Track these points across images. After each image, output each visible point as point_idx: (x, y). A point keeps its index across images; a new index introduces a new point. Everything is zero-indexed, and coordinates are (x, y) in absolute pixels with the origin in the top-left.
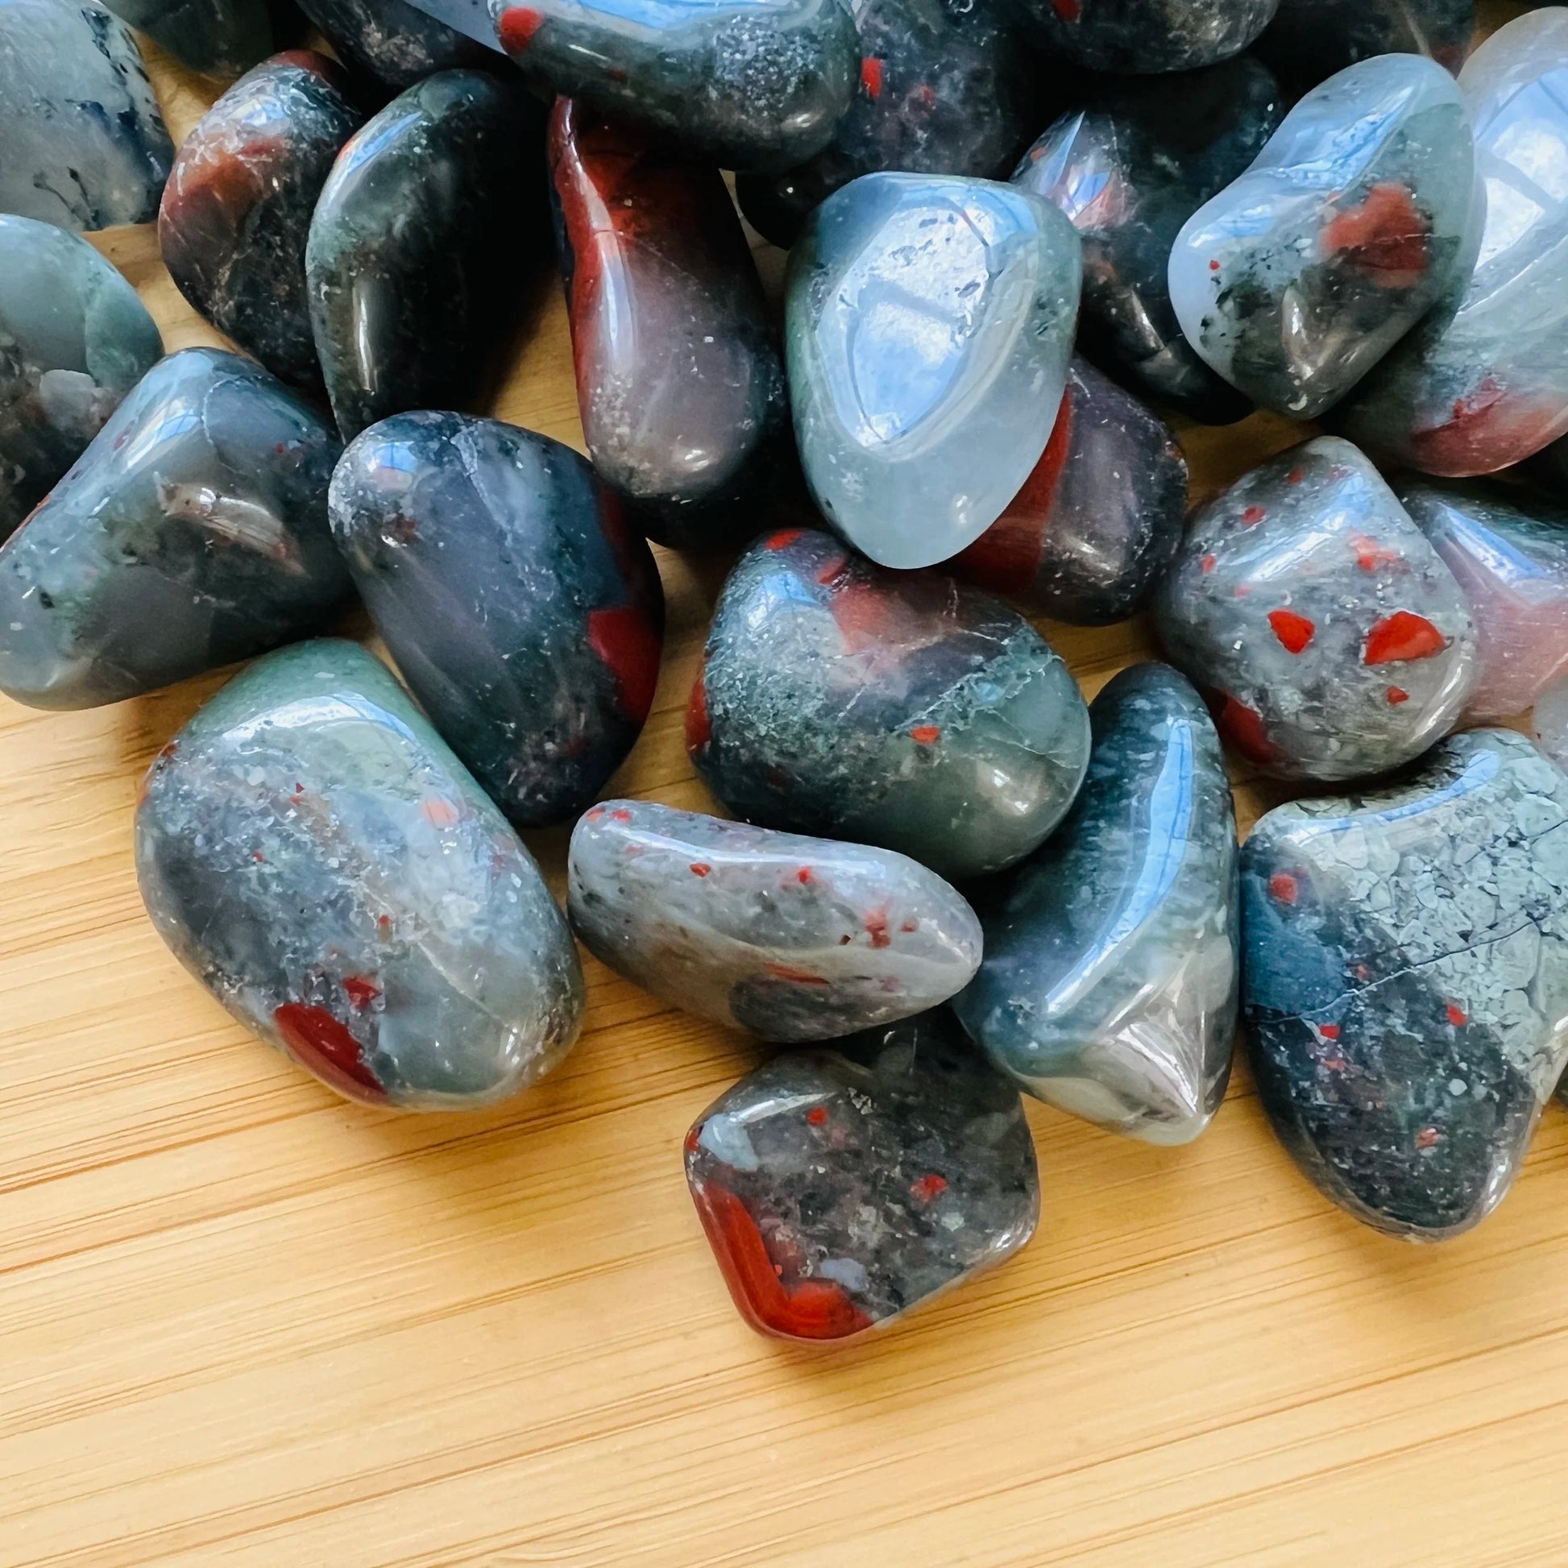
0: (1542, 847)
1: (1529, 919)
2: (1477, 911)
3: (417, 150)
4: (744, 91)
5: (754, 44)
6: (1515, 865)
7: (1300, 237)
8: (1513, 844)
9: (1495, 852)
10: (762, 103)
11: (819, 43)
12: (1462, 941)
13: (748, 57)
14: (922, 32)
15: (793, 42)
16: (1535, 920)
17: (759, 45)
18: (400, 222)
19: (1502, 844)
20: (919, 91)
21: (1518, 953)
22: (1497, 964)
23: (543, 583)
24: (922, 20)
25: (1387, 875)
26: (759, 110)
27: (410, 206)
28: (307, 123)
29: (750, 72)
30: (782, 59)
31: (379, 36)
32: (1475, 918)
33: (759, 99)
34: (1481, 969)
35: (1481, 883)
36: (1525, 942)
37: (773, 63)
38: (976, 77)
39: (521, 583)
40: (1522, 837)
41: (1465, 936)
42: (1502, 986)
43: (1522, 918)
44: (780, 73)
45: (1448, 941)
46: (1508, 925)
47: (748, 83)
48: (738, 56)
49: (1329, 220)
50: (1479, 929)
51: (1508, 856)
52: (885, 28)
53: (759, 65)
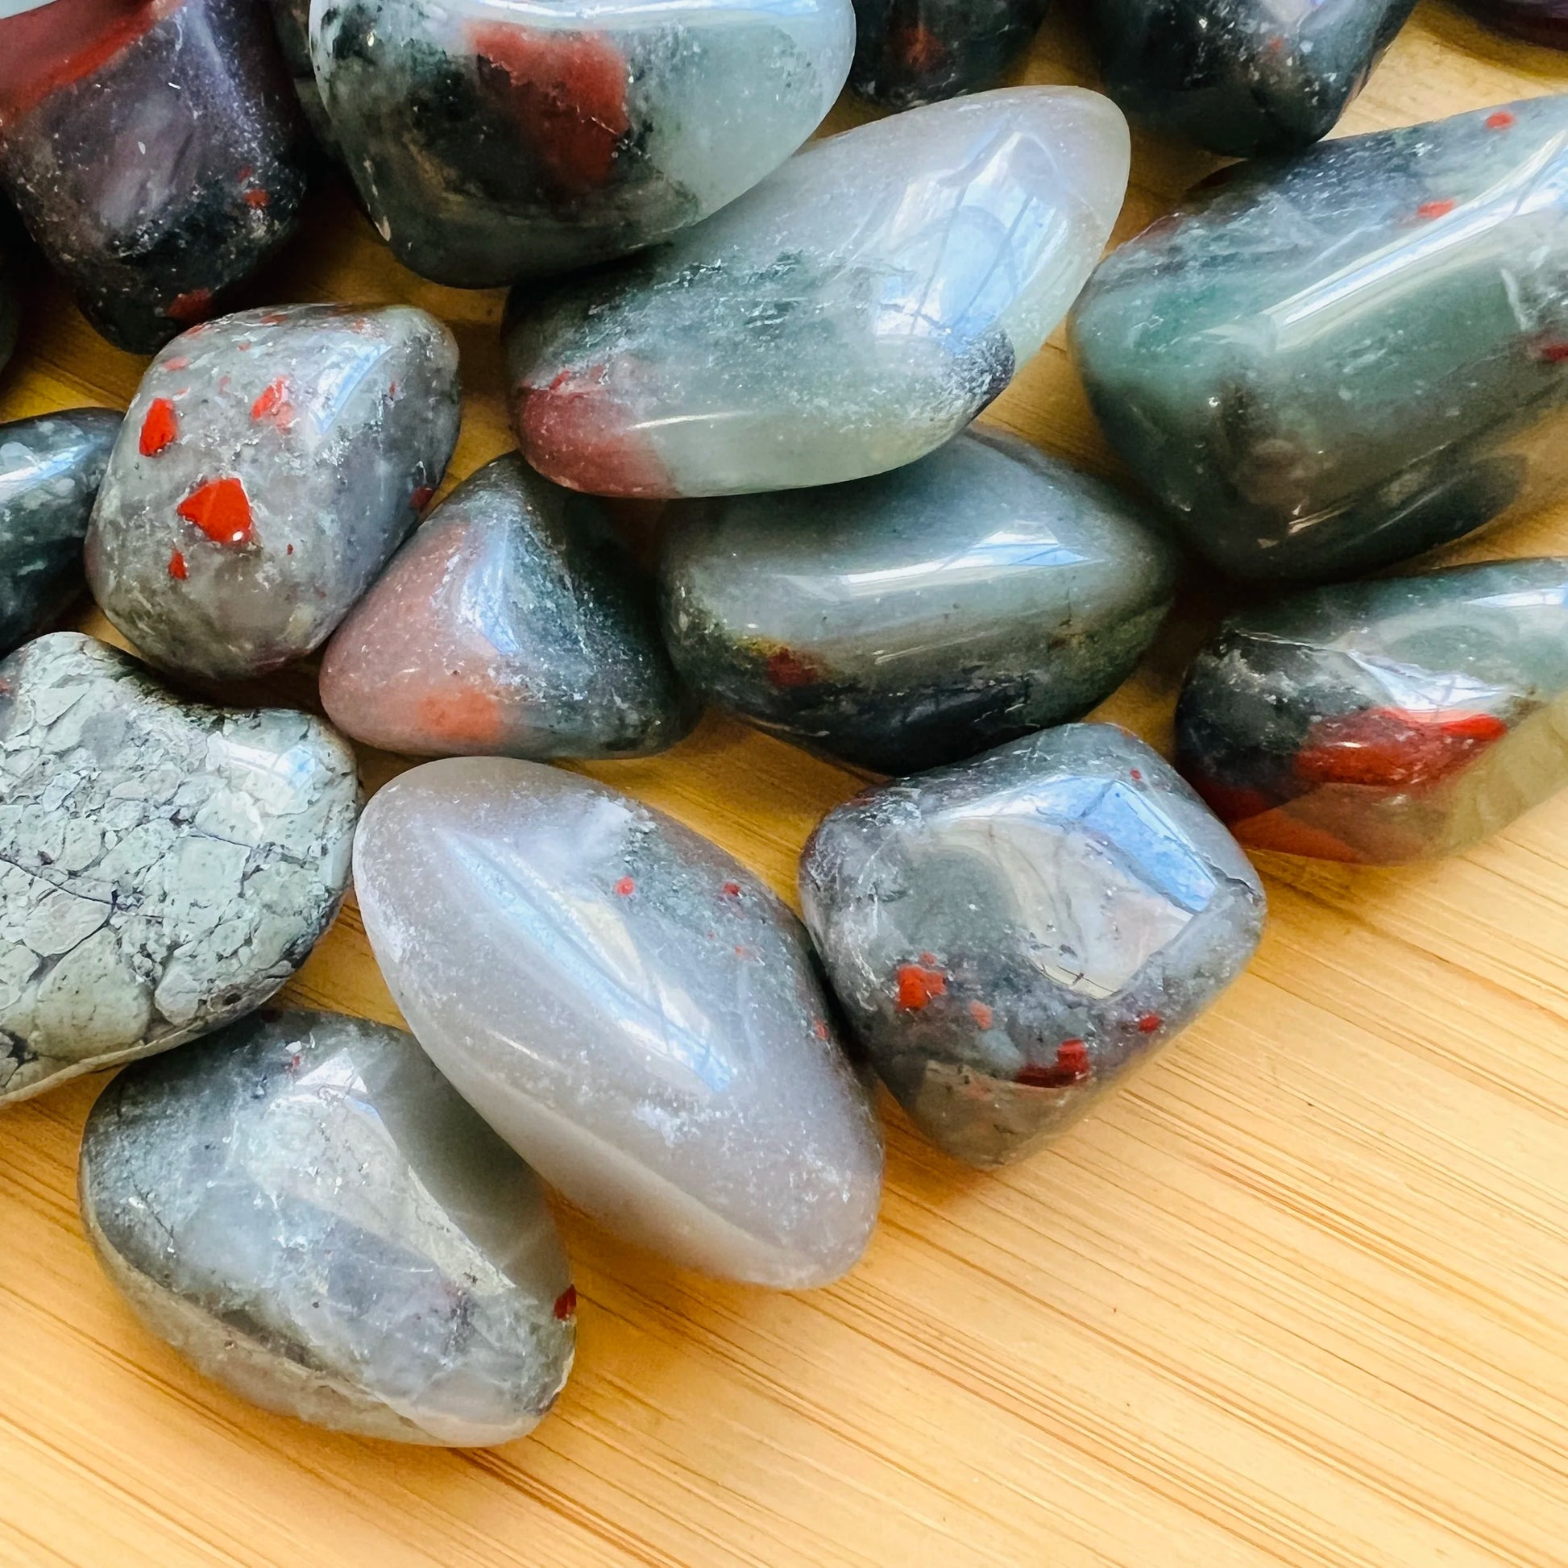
0: (195, 847)
1: (110, 898)
2: (78, 846)
6: (153, 840)
8: (176, 821)
9: (153, 814)
12: (38, 862)
16: (114, 904)
19: (167, 811)
21: (69, 919)
22: (42, 911)
25: (48, 748)
32: (68, 851)
34: (23, 901)
35: (108, 828)
36: (85, 915)
40: (190, 821)
41: (46, 861)
42: (21, 933)
43: (105, 891)
45: (25, 851)
46: (87, 886)
50: (58, 866)
51: (160, 825)
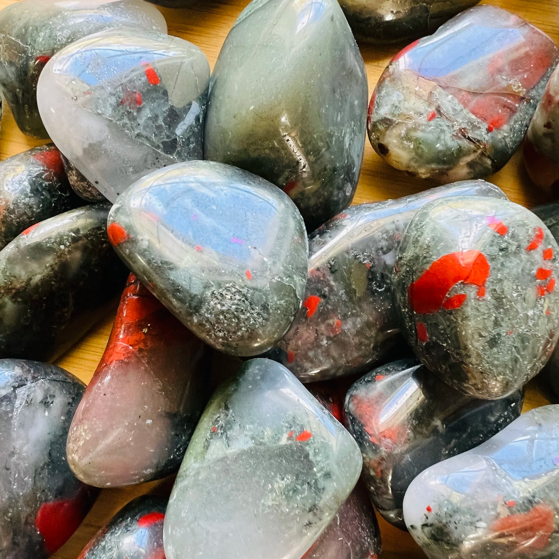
3: (62, 247)
4: (213, 325)
5: (232, 302)
7: (480, 520)
10: (221, 334)
11: (269, 314)
13: (224, 308)
14: (350, 292)
15: (253, 309)
17: (233, 304)
18: (37, 278)
20: (334, 321)
23: (22, 484)
24: (354, 287)
26: (217, 337)
27: (46, 272)
28: (21, 205)
29: (221, 317)
30: (242, 316)
31: (76, 178)
33: (220, 331)
37: (235, 317)
38: (368, 325)
39: (10, 482)
44: (238, 324)
47: (218, 323)
48: (219, 306)
49: (502, 517)
52: (332, 283)
53: (228, 316)
